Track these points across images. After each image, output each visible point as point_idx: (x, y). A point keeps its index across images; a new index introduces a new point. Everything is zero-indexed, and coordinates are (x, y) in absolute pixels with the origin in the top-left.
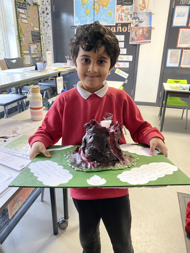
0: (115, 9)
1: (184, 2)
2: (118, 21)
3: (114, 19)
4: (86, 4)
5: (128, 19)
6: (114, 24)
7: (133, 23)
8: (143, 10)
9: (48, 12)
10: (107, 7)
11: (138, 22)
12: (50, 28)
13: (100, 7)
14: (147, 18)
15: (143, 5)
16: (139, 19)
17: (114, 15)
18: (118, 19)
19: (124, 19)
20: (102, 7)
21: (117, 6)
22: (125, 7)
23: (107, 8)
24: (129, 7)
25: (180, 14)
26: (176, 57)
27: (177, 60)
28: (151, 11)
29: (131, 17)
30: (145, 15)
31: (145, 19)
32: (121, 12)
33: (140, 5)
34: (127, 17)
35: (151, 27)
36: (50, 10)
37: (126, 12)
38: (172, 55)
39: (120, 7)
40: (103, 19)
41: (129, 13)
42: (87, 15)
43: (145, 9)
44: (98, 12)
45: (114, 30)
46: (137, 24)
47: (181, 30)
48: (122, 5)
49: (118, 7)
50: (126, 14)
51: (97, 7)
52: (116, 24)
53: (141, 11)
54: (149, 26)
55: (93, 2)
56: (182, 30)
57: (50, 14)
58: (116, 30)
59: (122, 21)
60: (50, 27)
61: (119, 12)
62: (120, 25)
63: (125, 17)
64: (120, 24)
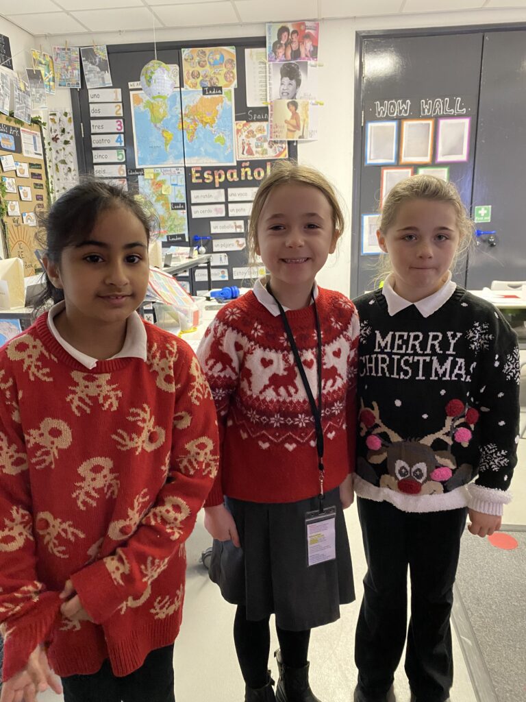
0: (232, 130)
1: (384, 113)
2: (241, 156)
3: (232, 151)
4: (161, 120)
5: (265, 152)
8: (294, 131)
9: (68, 139)
10: (214, 125)
12: (75, 175)
13: (196, 125)
15: (294, 122)
17: (232, 142)
18: (241, 152)
19: (257, 152)
20: (200, 125)
21: (237, 124)
22: (254, 126)
23: (212, 127)
24: (264, 124)
29: (271, 147)
32: (247, 137)
33: (286, 122)
34: (262, 146)
36: (72, 133)
37: (259, 135)
39: (244, 125)
40: (206, 151)
41: (265, 137)
42: (167, 144)
43: (299, 130)
44: (192, 137)
45: (235, 176)
47: (385, 172)
48: (248, 121)
49: (240, 125)
50: (258, 139)
51: (189, 126)
52: (237, 162)
53: (291, 134)
55: (180, 116)
56: (387, 173)
57: (73, 143)
58: (239, 175)
59: (252, 157)
60: (73, 173)
61: (243, 137)
62: (248, 164)
63: (257, 147)
64: (246, 161)
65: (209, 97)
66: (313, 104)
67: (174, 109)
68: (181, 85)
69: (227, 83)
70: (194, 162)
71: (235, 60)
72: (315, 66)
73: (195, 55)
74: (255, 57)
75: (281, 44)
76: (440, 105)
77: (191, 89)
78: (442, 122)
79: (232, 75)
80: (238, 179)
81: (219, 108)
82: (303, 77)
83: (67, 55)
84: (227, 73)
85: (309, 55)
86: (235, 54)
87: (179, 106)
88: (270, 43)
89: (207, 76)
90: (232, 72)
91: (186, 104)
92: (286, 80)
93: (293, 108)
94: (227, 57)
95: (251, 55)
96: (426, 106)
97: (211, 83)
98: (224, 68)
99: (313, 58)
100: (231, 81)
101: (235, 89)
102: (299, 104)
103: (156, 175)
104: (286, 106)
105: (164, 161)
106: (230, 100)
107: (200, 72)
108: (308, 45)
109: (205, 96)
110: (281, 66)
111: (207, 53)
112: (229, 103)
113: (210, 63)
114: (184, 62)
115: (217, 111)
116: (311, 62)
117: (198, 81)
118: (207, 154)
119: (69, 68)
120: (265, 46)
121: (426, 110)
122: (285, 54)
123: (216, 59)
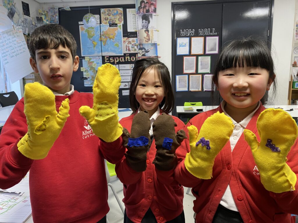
0: (122, 41)
1: (184, 34)
3: (122, 50)
4: (92, 37)
5: (135, 50)
6: (122, 54)
7: (140, 53)
8: (148, 41)
11: (145, 52)
13: (107, 39)
14: (153, 48)
15: (147, 38)
16: (145, 49)
17: (122, 46)
18: (126, 50)
19: (132, 50)
20: (109, 39)
21: (123, 39)
22: (131, 39)
23: (113, 40)
24: (135, 39)
25: (182, 45)
26: (184, 82)
27: (186, 85)
28: (156, 43)
29: (138, 48)
30: (150, 45)
31: (151, 49)
32: (128, 44)
33: (144, 38)
34: (134, 48)
35: (158, 56)
37: (133, 43)
38: (180, 80)
39: (127, 39)
40: (111, 50)
41: (135, 44)
42: (94, 47)
43: (150, 40)
44: (105, 44)
45: (123, 59)
46: (144, 53)
47: (185, 58)
48: (128, 37)
49: (125, 39)
50: (132, 45)
51: (103, 39)
52: (124, 54)
53: (146, 43)
54: (155, 55)
55: (100, 35)
58: (125, 59)
59: (130, 52)
61: (126, 44)
63: (132, 48)
64: (128, 54)
65: (112, 27)
66: (155, 31)
67: (97, 32)
68: (101, 23)
69: (119, 22)
70: (106, 54)
71: (123, 13)
72: (155, 16)
73: (106, 11)
74: (131, 12)
75: (142, 7)
76: (207, 31)
77: (104, 25)
78: (207, 38)
79: (121, 19)
80: (124, 61)
81: (116, 32)
82: (151, 19)
83: (53, 11)
84: (119, 18)
85: (153, 11)
86: (123, 11)
87: (99, 31)
88: (137, 7)
89: (111, 19)
90: (121, 18)
91: (102, 31)
92: (144, 21)
93: (147, 32)
94: (119, 12)
95: (129, 11)
96: (201, 32)
97: (113, 22)
98: (118, 16)
99: (155, 13)
100: (121, 22)
101: (123, 25)
102: (149, 31)
103: (90, 59)
104: (144, 32)
105: (93, 53)
106: (121, 29)
107: (108, 18)
108: (153, 7)
109: (110, 27)
110: (142, 15)
111: (111, 10)
112: (120, 30)
113: (112, 14)
114: (102, 14)
115: (115, 33)
116: (154, 14)
117: (108, 21)
118: (111, 51)
119: (54, 15)
120: (135, 8)
121: (201, 33)
122: (143, 11)
123: (115, 13)
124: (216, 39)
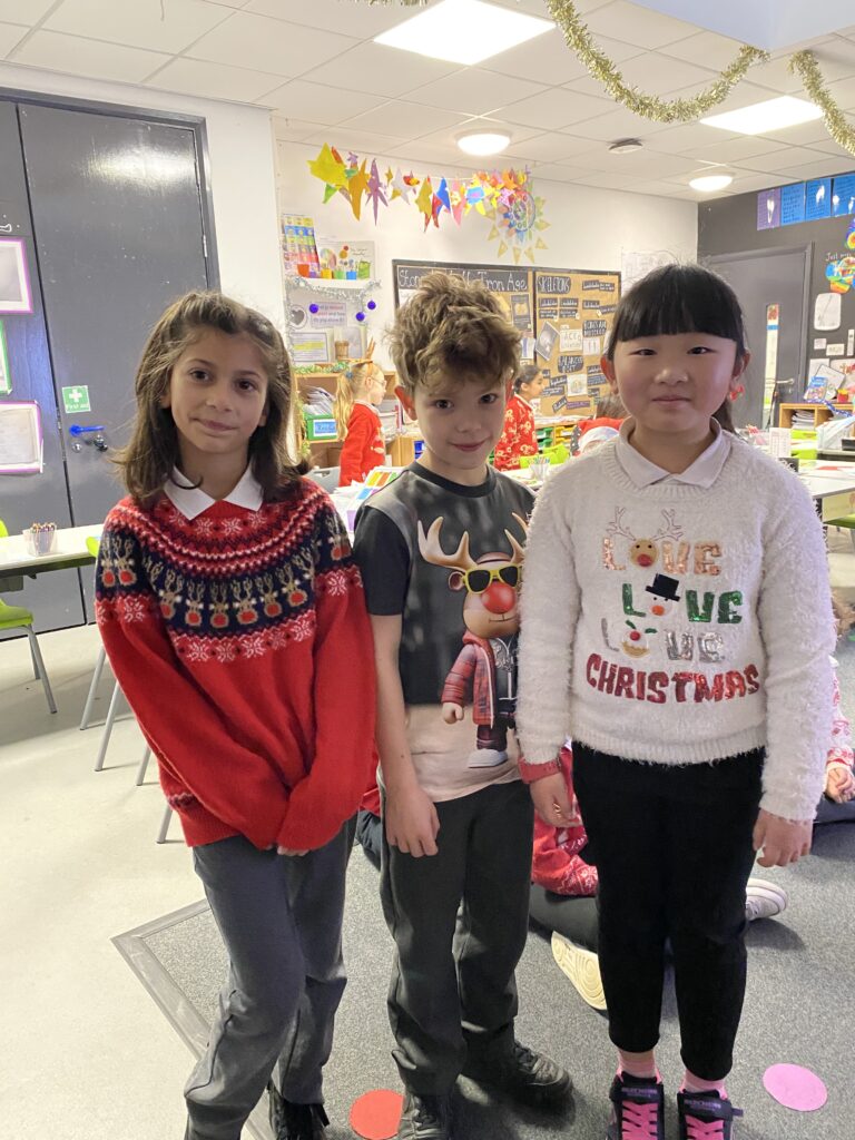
124: (13, 249)
